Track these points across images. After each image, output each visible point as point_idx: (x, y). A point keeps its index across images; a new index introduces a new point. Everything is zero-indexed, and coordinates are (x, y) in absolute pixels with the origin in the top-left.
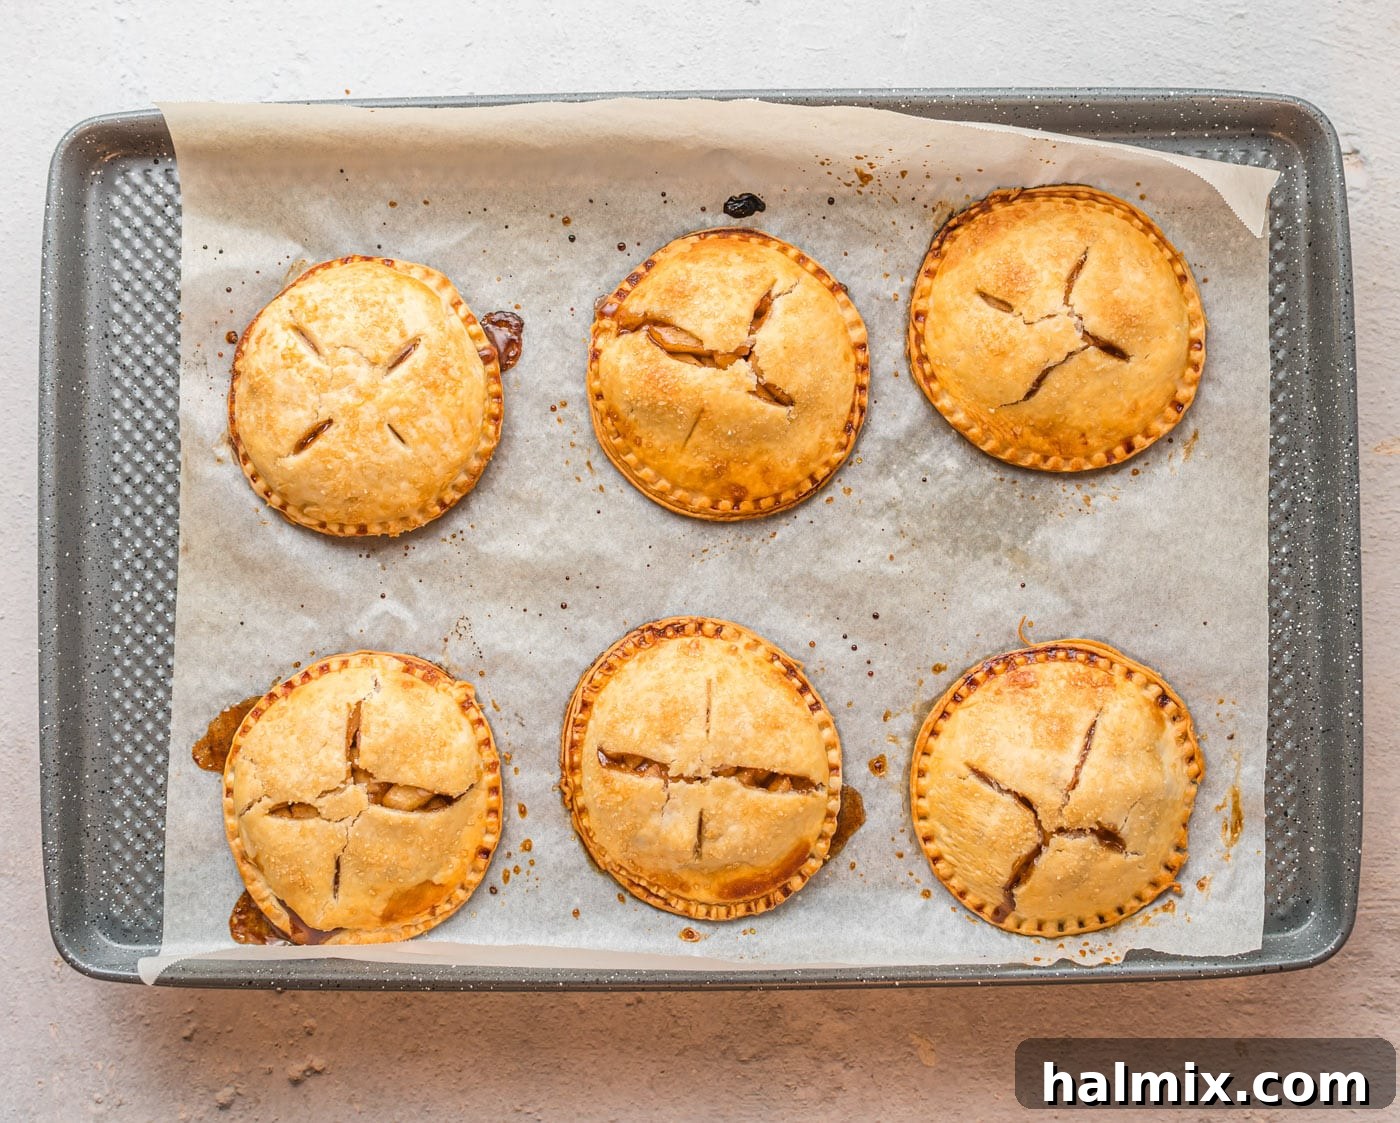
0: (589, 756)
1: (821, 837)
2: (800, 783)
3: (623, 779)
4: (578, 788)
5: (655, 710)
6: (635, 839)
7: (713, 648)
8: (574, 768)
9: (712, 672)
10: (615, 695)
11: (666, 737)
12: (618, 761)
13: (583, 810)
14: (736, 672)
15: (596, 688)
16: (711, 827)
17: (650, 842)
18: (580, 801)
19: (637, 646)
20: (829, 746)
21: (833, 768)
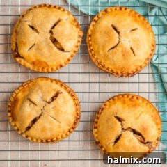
0: (62, 89)
1: (15, 125)
2: (29, 128)
3: (53, 94)
4: (57, 83)
5: (62, 109)
6: (40, 88)
7: (67, 128)
8: (61, 85)
9: (62, 125)
10: (71, 102)
11: (54, 108)
12: (56, 96)
13: (52, 82)
14: (59, 130)
15: (74, 100)
16: (32, 105)
17: (37, 91)
18: (54, 82)
19: (77, 114)
20: (32, 139)
21: (27, 137)
